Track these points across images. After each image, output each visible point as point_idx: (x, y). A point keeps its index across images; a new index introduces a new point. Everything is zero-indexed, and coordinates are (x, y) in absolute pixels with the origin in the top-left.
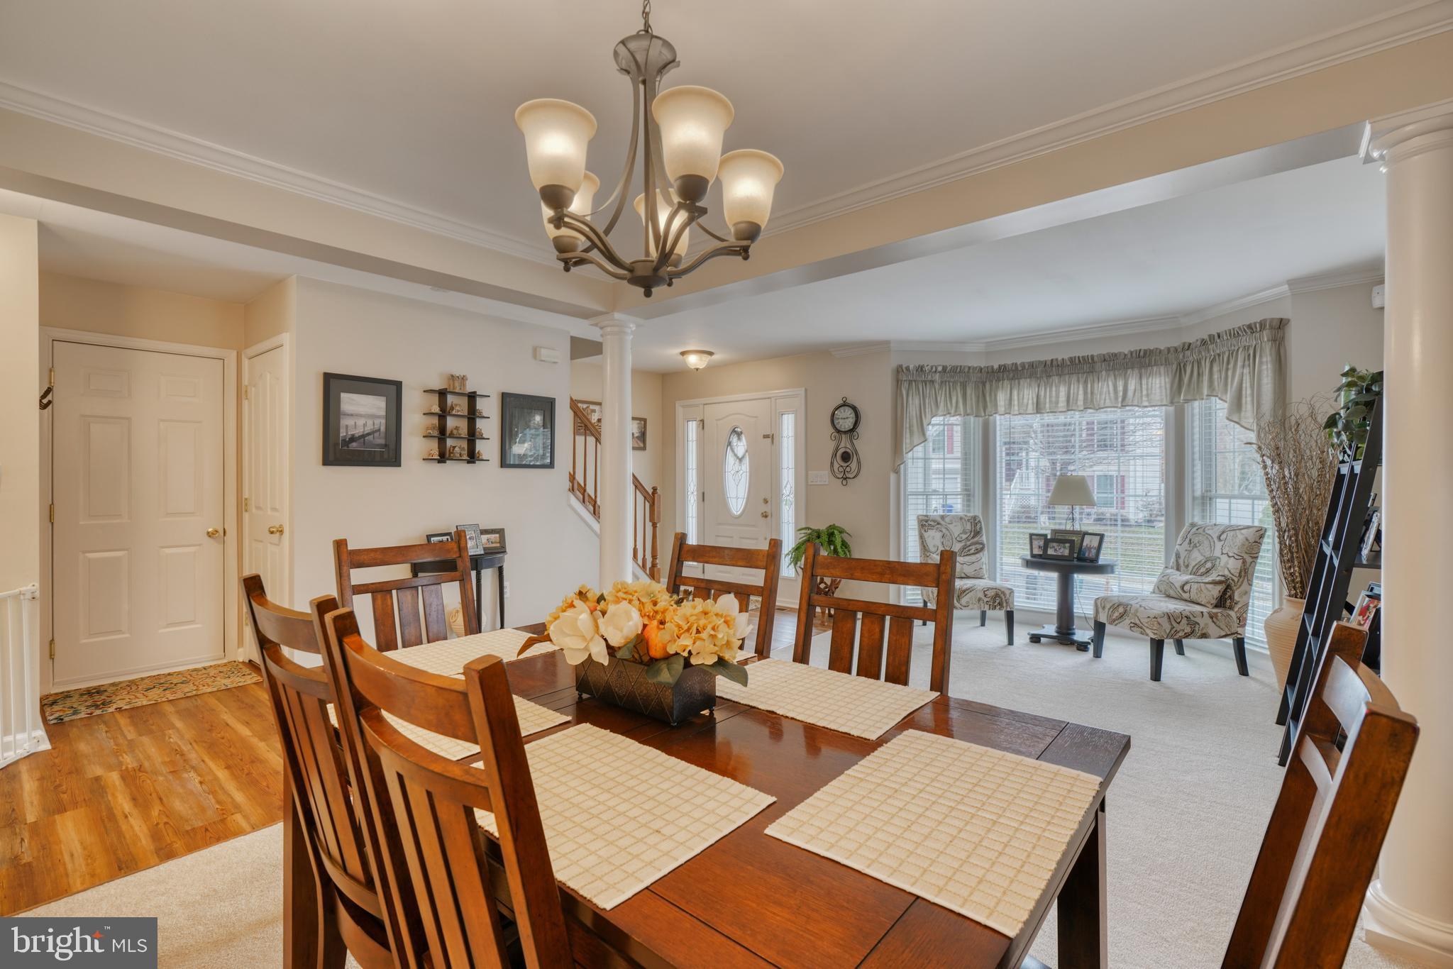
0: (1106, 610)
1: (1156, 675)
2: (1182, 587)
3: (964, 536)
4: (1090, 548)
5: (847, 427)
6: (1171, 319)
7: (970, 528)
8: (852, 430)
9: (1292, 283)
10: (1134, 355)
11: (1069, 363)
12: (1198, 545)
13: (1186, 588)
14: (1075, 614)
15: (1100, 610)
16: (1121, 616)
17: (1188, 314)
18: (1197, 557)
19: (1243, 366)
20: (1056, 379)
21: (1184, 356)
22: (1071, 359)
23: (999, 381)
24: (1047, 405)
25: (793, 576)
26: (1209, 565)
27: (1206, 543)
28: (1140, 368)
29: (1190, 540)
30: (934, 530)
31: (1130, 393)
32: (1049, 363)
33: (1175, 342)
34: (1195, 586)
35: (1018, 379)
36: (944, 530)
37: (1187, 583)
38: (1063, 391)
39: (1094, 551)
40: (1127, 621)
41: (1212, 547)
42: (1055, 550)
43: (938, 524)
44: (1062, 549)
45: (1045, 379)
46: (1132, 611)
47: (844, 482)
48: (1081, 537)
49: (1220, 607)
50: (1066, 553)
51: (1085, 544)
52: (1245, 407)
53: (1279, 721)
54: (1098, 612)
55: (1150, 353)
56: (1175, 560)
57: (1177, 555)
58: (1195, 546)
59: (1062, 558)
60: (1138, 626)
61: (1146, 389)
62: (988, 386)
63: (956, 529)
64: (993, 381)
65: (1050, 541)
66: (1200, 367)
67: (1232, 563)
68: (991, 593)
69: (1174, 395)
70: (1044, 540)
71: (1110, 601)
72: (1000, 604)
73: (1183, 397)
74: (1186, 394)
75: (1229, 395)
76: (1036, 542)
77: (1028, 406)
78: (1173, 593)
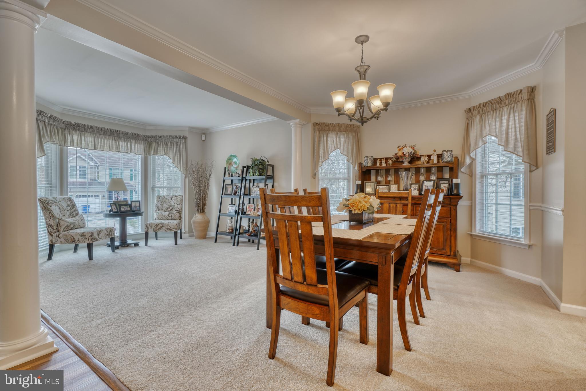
0: (153, 227)
3: (69, 208)
4: (136, 207)
6: (143, 125)
7: (70, 203)
9: (190, 127)
10: (133, 134)
11: (110, 131)
12: (164, 202)
13: (170, 215)
14: (127, 234)
16: (161, 228)
17: (151, 125)
18: (165, 206)
19: (176, 148)
20: (102, 136)
21: (151, 140)
22: (111, 130)
23: (74, 130)
24: (99, 147)
26: (171, 208)
27: (167, 201)
28: (135, 140)
29: (161, 201)
30: (55, 206)
31: (133, 148)
32: (100, 128)
33: (148, 134)
34: (173, 214)
35: (84, 132)
36: (59, 205)
37: (169, 214)
38: (106, 142)
39: (138, 208)
40: (164, 228)
41: (170, 202)
42: (124, 209)
43: (55, 202)
44: (127, 208)
45: (98, 135)
46: (166, 225)
48: (129, 202)
49: (180, 219)
50: (129, 209)
51: (133, 205)
52: (176, 160)
53: (216, 242)
54: (148, 229)
55: (138, 135)
56: (157, 208)
57: (157, 206)
58: (163, 203)
59: (127, 211)
60: (169, 229)
61: (138, 148)
62: (66, 132)
63: (64, 205)
64: (70, 129)
65: (120, 206)
66: (158, 145)
67: (179, 206)
68: (108, 230)
69: (147, 152)
70: (117, 205)
71: (154, 224)
72: (111, 235)
73: (152, 153)
74: (153, 153)
75: (171, 156)
76: (113, 207)
77: (90, 146)
78: (164, 218)
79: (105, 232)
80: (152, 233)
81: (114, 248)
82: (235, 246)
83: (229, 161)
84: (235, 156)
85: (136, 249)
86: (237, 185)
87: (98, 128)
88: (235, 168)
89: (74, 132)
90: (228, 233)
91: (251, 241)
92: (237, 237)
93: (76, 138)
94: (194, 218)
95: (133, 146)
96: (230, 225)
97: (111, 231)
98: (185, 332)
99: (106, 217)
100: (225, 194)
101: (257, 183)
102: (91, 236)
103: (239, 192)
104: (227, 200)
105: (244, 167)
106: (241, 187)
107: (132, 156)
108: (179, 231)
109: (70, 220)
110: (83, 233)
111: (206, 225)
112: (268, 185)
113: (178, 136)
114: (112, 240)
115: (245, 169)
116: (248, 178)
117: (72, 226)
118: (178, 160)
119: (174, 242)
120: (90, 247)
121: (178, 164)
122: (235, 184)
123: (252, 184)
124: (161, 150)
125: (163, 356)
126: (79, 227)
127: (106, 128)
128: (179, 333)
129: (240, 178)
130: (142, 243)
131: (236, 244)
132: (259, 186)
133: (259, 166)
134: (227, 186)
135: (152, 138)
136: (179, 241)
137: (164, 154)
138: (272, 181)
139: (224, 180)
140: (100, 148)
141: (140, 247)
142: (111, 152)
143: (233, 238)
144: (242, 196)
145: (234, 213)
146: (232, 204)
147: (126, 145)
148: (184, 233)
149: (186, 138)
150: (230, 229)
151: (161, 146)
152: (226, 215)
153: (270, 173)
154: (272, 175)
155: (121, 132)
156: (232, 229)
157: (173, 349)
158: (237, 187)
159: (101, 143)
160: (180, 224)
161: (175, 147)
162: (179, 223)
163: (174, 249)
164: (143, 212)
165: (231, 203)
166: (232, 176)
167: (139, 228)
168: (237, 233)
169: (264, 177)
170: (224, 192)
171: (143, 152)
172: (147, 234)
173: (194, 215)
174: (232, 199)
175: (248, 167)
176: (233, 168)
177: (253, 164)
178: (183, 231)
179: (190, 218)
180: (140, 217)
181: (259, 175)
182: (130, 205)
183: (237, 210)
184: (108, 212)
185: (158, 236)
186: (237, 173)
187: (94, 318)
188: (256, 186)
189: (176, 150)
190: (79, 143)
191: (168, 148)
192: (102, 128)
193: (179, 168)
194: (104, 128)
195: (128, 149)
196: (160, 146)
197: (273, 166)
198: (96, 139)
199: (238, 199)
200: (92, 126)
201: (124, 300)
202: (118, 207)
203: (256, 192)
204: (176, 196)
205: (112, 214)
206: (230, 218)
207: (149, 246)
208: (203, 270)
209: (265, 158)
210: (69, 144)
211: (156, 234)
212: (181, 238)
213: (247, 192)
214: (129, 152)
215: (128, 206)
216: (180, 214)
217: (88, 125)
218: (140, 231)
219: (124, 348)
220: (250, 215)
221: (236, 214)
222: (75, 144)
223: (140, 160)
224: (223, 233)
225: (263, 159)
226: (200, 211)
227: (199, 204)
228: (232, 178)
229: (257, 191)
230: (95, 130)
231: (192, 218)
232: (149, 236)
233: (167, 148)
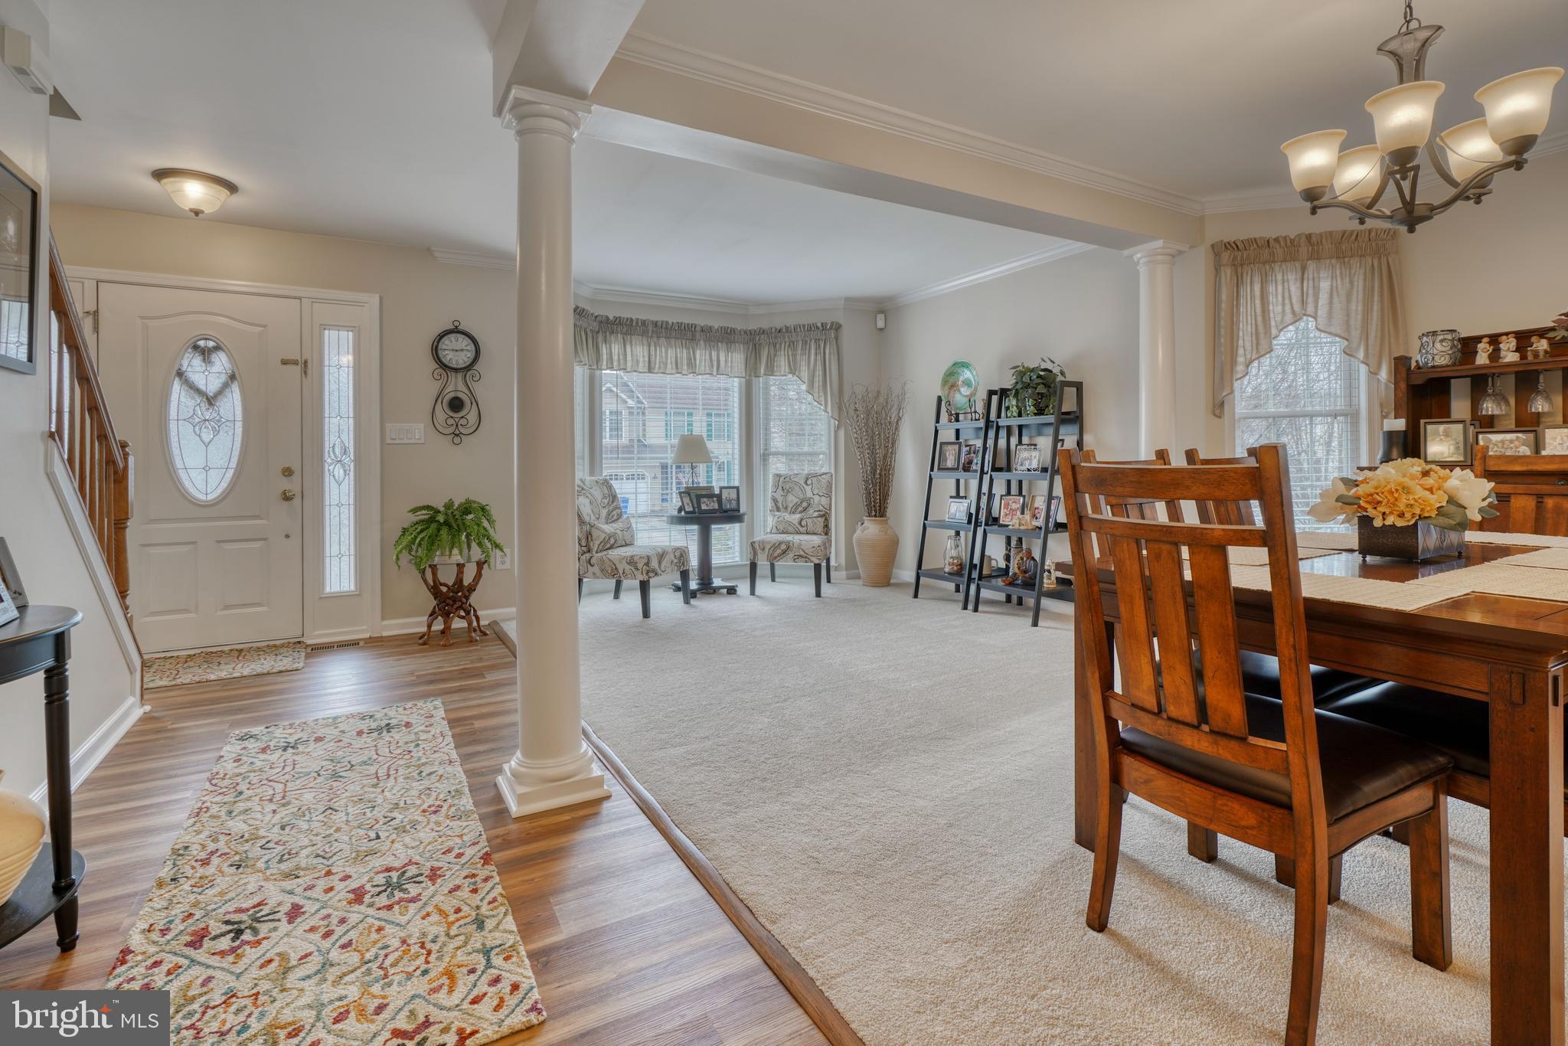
0: (767, 550)
1: (818, 594)
2: (800, 523)
3: (606, 501)
4: (730, 501)
5: (461, 362)
6: (743, 305)
7: (607, 492)
8: (468, 368)
9: (848, 299)
10: (723, 330)
12: (790, 490)
13: (803, 523)
14: (713, 566)
15: (759, 551)
16: (784, 552)
17: (758, 304)
18: (792, 500)
19: (816, 354)
20: (663, 341)
21: (759, 340)
22: (680, 324)
23: (612, 333)
24: (657, 366)
25: (352, 588)
26: (805, 504)
27: (797, 488)
28: (727, 344)
29: (782, 488)
30: (583, 497)
31: (722, 363)
32: (659, 324)
33: (753, 326)
34: (809, 521)
35: (631, 335)
37: (802, 520)
38: (671, 353)
39: (734, 503)
40: (791, 555)
41: (803, 491)
42: (707, 505)
43: (583, 489)
44: (712, 504)
45: (655, 339)
46: (796, 545)
47: (457, 440)
48: (717, 492)
49: (826, 534)
50: (716, 506)
51: (724, 497)
52: (816, 385)
53: (916, 596)
54: (755, 554)
55: (733, 331)
56: (773, 505)
57: (775, 501)
58: (788, 492)
59: (713, 511)
60: (802, 557)
61: (732, 363)
62: (600, 337)
63: (598, 494)
64: (605, 333)
65: (699, 497)
66: (775, 350)
67: (824, 501)
68: (678, 554)
69: (752, 370)
70: (693, 497)
71: (769, 542)
72: (683, 564)
73: (762, 372)
74: (765, 371)
75: (805, 374)
76: (684, 500)
77: (641, 364)
78: (791, 529)
79: (672, 557)
80: (763, 565)
81: (690, 596)
82: (969, 612)
83: (950, 379)
84: (965, 365)
85: (731, 599)
86: (971, 443)
87: (655, 324)
88: (965, 396)
89: (613, 338)
90: (950, 574)
91: (1014, 599)
92: (973, 588)
93: (617, 350)
94: (858, 532)
95: (722, 359)
96: (954, 553)
97: (682, 555)
98: (859, 812)
99: (672, 523)
100: (939, 469)
101: (1031, 437)
102: (647, 564)
103: (980, 462)
104: (945, 484)
105: (991, 393)
106: (985, 448)
107: (721, 382)
108: (824, 564)
109: (608, 528)
110: (632, 557)
111: (889, 552)
112: (1063, 440)
113: (819, 325)
114: (685, 575)
115: (995, 398)
116: (1003, 422)
117: (612, 541)
118: (821, 383)
119: (813, 591)
120: (644, 587)
121: (821, 394)
122: (966, 440)
123: (1014, 440)
124: (782, 363)
125: (815, 854)
126: (624, 543)
127: (670, 323)
128: (846, 810)
129: (982, 424)
130: (743, 588)
131: (971, 606)
132: (1035, 445)
133: (1036, 388)
134: (945, 448)
135: (762, 336)
136: (825, 588)
137: (787, 370)
138: (1075, 428)
139: (936, 432)
140: (660, 368)
141: (738, 596)
142: (679, 375)
143: (962, 588)
144: (987, 473)
145: (965, 520)
146: (958, 496)
147: (708, 357)
148: (836, 569)
149: (837, 327)
150: (953, 564)
151: (782, 353)
152: (942, 525)
153: (1069, 406)
154: (1074, 412)
155: (698, 329)
156: (961, 565)
157: (835, 845)
158: (973, 448)
159: (661, 356)
160: (827, 545)
161: (813, 351)
162: (824, 544)
163: (813, 607)
164: (744, 514)
165: (954, 494)
166: (957, 420)
167: (734, 553)
168: (975, 575)
169: (1051, 419)
170: (936, 462)
171: (743, 371)
172: (753, 567)
173: (859, 523)
174: (958, 481)
175: (1003, 393)
176: (960, 398)
177: (1017, 383)
178: (833, 563)
179: (850, 531)
180: (737, 526)
181: (1035, 414)
182: (719, 497)
183: (973, 511)
184: (675, 513)
185: (777, 573)
186: (973, 410)
187: (667, 743)
188: (1028, 445)
189: (816, 360)
190: (622, 362)
191: (798, 357)
192: (662, 322)
193: (823, 403)
194: (667, 323)
195: (712, 366)
196: (778, 353)
197: (1079, 386)
198: (652, 348)
199: (974, 484)
200: (644, 321)
201: (718, 714)
202: (695, 501)
203: (1027, 462)
204: (815, 476)
205: (685, 518)
206: (953, 533)
207: (758, 597)
208: (889, 666)
209: (1054, 363)
210: (605, 363)
211: (772, 566)
212: (829, 581)
213: (1002, 462)
214: (715, 374)
215: (715, 499)
216: (826, 519)
217: (637, 319)
218: (737, 559)
219: (730, 820)
220: (1010, 527)
221: (969, 522)
222: (615, 364)
223: (736, 390)
224: (936, 574)
225: (1049, 366)
226: (873, 513)
227: (872, 495)
228: (957, 425)
229: (1031, 459)
230: (650, 328)
231: (854, 532)
232: (759, 572)
233: (794, 356)
